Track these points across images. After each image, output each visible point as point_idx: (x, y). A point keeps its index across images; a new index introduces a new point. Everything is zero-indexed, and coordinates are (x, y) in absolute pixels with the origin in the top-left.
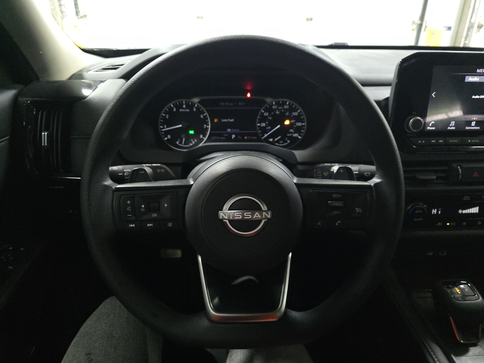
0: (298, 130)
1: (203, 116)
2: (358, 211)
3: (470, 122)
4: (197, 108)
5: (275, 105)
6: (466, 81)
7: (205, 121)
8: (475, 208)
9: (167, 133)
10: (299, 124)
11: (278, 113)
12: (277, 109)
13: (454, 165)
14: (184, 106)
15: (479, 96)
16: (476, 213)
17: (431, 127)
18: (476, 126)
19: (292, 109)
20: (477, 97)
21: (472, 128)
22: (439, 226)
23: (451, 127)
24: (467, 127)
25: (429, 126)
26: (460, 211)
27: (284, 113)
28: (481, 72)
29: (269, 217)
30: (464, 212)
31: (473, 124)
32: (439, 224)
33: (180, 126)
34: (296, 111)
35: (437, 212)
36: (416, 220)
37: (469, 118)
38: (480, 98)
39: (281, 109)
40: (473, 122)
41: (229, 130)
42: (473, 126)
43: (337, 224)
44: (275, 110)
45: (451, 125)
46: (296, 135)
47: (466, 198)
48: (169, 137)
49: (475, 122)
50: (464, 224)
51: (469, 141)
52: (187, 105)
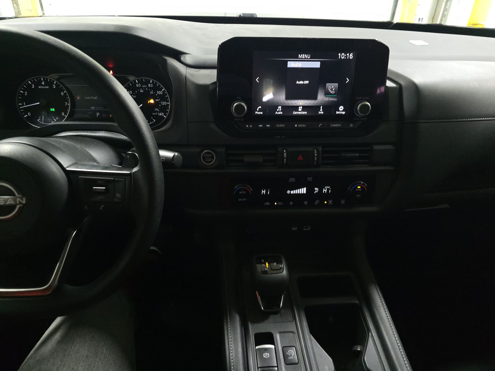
0: (163, 109)
1: (63, 93)
2: (118, 196)
3: (297, 107)
4: (56, 85)
5: (138, 83)
6: (289, 66)
7: (64, 99)
8: (303, 189)
9: (27, 110)
10: (164, 103)
11: (142, 91)
12: (141, 87)
13: (280, 149)
14: (43, 83)
15: (303, 82)
16: (304, 194)
17: (258, 112)
18: (303, 110)
19: (156, 88)
20: (301, 82)
21: (300, 113)
22: (267, 205)
23: (279, 111)
24: (294, 112)
25: (257, 111)
26: (288, 192)
27: (148, 92)
28: (303, 58)
29: (24, 202)
30: (292, 192)
31: (300, 109)
32: (267, 203)
33: (39, 103)
34: (161, 90)
35: (267, 192)
36: (240, 200)
37: (296, 103)
38: (305, 83)
39: (145, 88)
40: (300, 107)
41: (93, 108)
42: (300, 111)
43: (101, 208)
44: (139, 88)
45: (278, 110)
46: (161, 114)
47: (292, 180)
48: (29, 114)
49: (301, 107)
50: (291, 203)
51: (296, 126)
52: (46, 81)
